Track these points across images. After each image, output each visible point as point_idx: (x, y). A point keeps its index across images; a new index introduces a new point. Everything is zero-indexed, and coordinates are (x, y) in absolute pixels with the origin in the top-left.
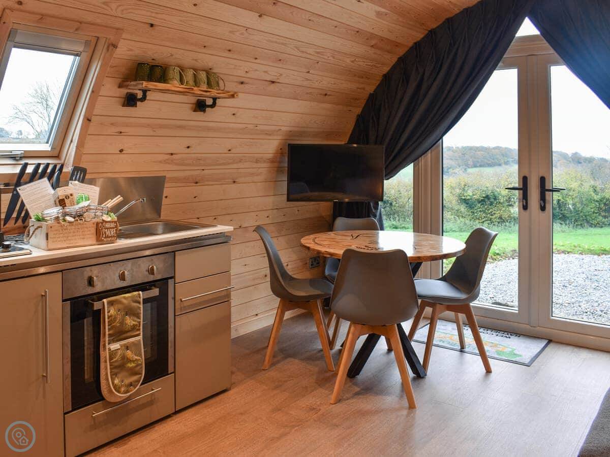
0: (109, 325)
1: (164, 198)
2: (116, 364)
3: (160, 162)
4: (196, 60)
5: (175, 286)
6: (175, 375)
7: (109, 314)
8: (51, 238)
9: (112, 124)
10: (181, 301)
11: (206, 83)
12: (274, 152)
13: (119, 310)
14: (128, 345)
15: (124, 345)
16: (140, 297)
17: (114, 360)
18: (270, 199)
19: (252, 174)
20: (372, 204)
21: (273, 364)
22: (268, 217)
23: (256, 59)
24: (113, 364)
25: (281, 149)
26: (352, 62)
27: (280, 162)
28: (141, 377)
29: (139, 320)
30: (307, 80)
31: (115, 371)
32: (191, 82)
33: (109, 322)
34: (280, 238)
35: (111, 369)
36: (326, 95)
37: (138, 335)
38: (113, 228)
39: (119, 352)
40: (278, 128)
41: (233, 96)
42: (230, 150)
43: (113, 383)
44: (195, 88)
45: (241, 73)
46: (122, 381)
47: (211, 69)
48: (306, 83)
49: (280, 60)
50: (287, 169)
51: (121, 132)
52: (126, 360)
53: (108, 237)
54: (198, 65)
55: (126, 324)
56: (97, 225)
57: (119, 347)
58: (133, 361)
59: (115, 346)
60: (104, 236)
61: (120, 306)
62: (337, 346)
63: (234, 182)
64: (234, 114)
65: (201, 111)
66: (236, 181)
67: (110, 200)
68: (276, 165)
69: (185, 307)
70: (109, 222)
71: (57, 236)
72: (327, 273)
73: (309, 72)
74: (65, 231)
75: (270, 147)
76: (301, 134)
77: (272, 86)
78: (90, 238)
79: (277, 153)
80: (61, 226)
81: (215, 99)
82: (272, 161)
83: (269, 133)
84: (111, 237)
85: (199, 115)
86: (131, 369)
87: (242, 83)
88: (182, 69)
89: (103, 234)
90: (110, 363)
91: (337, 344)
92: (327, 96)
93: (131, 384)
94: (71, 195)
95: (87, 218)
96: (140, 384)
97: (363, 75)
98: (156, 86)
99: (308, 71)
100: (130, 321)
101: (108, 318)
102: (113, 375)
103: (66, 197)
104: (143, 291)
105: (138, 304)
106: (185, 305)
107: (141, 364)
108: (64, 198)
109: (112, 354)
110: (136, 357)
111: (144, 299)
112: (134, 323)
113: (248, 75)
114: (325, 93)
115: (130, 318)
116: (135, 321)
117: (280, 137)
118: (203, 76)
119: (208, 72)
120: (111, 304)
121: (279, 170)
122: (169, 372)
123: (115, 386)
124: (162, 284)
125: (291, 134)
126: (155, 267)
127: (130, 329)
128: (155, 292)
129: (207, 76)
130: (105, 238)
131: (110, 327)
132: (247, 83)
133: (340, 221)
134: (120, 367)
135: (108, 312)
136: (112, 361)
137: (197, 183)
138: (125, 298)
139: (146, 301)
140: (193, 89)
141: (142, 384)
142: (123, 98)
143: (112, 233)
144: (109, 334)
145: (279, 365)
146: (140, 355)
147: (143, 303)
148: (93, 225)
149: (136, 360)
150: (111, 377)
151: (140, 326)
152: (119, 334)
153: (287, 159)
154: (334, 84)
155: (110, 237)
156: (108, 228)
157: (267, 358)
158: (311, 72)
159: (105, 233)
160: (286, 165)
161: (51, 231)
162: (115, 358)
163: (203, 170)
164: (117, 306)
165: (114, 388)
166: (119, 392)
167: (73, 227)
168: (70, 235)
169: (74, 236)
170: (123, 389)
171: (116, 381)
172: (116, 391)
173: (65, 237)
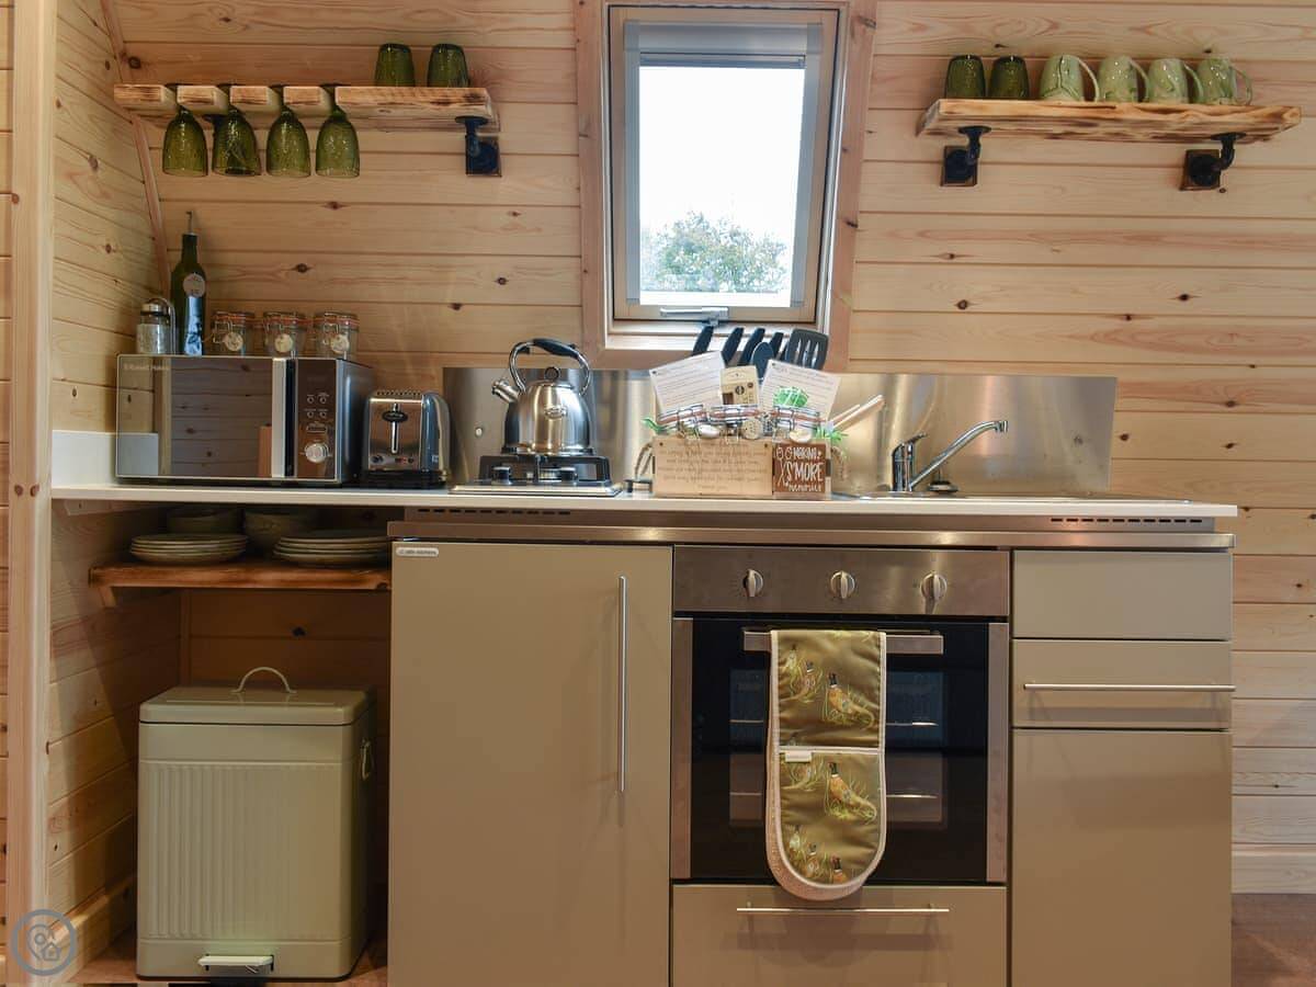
0: (781, 697)
1: (1116, 442)
2: (797, 799)
3: (1092, 338)
5: (1011, 644)
6: (1009, 892)
7: (784, 668)
8: (659, 468)
9: (922, 234)
13: (810, 665)
14: (837, 762)
15: (826, 758)
16: (879, 647)
17: (794, 786)
24: (789, 796)
28: (872, 857)
29: (874, 706)
31: (795, 815)
32: (1124, 91)
33: (780, 688)
35: (783, 806)
37: (873, 744)
38: (815, 462)
39: (808, 772)
43: (786, 845)
46: (813, 848)
47: (1206, 51)
51: (952, 256)
52: (826, 797)
55: (831, 705)
56: (775, 450)
57: (809, 759)
58: (850, 806)
59: (799, 753)
60: (790, 479)
61: (814, 656)
65: (1206, 186)
71: (675, 466)
74: (693, 458)
78: (756, 479)
80: (686, 444)
84: (809, 482)
86: (843, 824)
90: (781, 791)
93: (837, 864)
94: (750, 385)
95: (748, 432)
100: (843, 702)
101: (780, 679)
102: (789, 823)
104: (888, 633)
105: (870, 664)
107: (876, 823)
108: (733, 391)
109: (790, 772)
110: (859, 799)
111: (889, 656)
112: (857, 708)
115: (845, 692)
116: (861, 705)
118: (1171, 73)
120: (791, 644)
122: (988, 879)
123: (790, 853)
124: (964, 627)
127: (845, 722)
128: (931, 643)
131: (783, 700)
134: (812, 809)
135: (781, 664)
136: (786, 788)
137: (1230, 404)
139: (899, 661)
143: (812, 474)
144: (782, 720)
146: (874, 797)
147: (890, 665)
148: (763, 450)
149: (858, 805)
150: (783, 828)
151: (877, 722)
152: (812, 728)
155: (806, 482)
156: (799, 461)
159: (793, 473)
161: (662, 452)
162: (796, 782)
163: (1253, 366)
164: (805, 654)
165: (789, 856)
166: (802, 873)
167: (714, 450)
168: (705, 466)
169: (715, 470)
170: (810, 868)
171: (795, 842)
172: (792, 864)
173: (694, 469)
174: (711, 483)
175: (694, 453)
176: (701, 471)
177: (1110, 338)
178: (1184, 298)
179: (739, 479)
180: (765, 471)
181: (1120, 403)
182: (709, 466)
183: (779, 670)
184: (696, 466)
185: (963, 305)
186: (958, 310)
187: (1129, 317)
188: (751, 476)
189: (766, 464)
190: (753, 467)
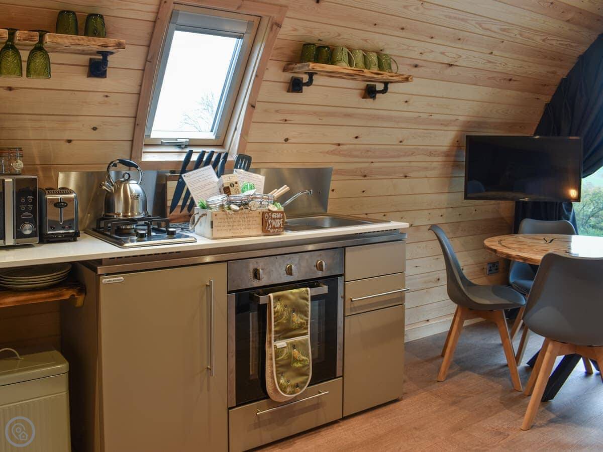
0: (275, 322)
1: (330, 192)
2: (281, 363)
3: (327, 153)
4: (366, 40)
5: (344, 284)
6: (343, 379)
7: (276, 309)
8: (215, 226)
9: (277, 111)
10: (352, 301)
11: (377, 65)
12: (449, 145)
13: (286, 306)
14: (295, 344)
15: (291, 343)
16: (308, 294)
17: (280, 358)
18: (444, 197)
19: (426, 169)
20: (564, 206)
21: (449, 377)
22: (442, 216)
23: (432, 38)
24: (280, 363)
25: (458, 141)
26: (544, 40)
27: (456, 156)
28: (307, 379)
29: (307, 318)
30: (490, 62)
31: (281, 369)
32: (361, 64)
33: (275, 318)
34: (456, 240)
35: (276, 367)
36: (510, 80)
37: (305, 334)
38: (280, 219)
39: (286, 351)
40: (454, 118)
41: (407, 79)
42: (401, 142)
43: (279, 383)
44: (366, 70)
45: (415, 55)
46: (288, 381)
47: (381, 50)
48: (488, 66)
49: (459, 39)
50: (464, 163)
51: (286, 120)
52: (292, 359)
53: (274, 228)
54: (368, 46)
55: (293, 322)
56: (263, 214)
57: (286, 345)
58: (300, 361)
59: (281, 344)
60: (270, 227)
61: (287, 302)
62: (524, 363)
63: (406, 177)
64: (406, 102)
65: (371, 98)
66: (407, 175)
67: (276, 190)
68: (452, 159)
69: (354, 307)
70: (276, 212)
71: (222, 224)
72: (511, 280)
73: (492, 53)
74: (229, 220)
75: (446, 139)
76: (480, 125)
77: (450, 71)
78: (255, 228)
79: (454, 146)
80: (226, 214)
81: (386, 84)
82: (447, 154)
83: (445, 124)
84: (278, 228)
85: (369, 102)
86: (298, 369)
87: (416, 66)
88: (351, 50)
89: (269, 225)
90: (276, 361)
91: (523, 360)
92: (511, 82)
93: (297, 385)
94: (236, 183)
95: (252, 207)
96: (307, 385)
97: (555, 57)
98: (323, 67)
99: (491, 51)
100: (297, 319)
101: (274, 314)
102: (279, 373)
103: (231, 185)
104: (310, 288)
105: (305, 302)
106: (356, 305)
107: (309, 365)
108: (229, 185)
109: (278, 352)
110: (304, 358)
111: (311, 297)
112: (301, 321)
113: (424, 57)
114: (509, 78)
115: (297, 315)
116: (302, 319)
117: (456, 128)
118: (374, 58)
119: (379, 54)
120: (278, 299)
121: (456, 165)
122: (337, 376)
123: (281, 386)
124: (331, 280)
125: (468, 125)
126: (324, 263)
127: (297, 327)
128: (324, 289)
129: (378, 58)
130: (271, 229)
131: (276, 323)
132: (421, 66)
133: (527, 223)
134: (286, 366)
135: (275, 308)
136: (277, 359)
137: (365, 176)
138: (291, 293)
139: (314, 298)
140: (363, 71)
141: (308, 386)
142: (288, 83)
143: (279, 224)
144: (275, 331)
145: (456, 378)
146: (308, 356)
147: (311, 301)
148: (258, 215)
149: (303, 360)
150: (277, 377)
151: (307, 325)
152: (285, 332)
153: (464, 153)
154: (521, 67)
155: (276, 228)
156: (274, 219)
157: (443, 369)
158: (494, 52)
159: (271, 224)
160: (464, 159)
161: (217, 219)
162: (281, 356)
163: (372, 162)
164: (283, 302)
165: (280, 387)
166: (285, 392)
167: (238, 216)
168: (235, 224)
169: (239, 225)
170: (288, 390)
171: (282, 381)
172: (281, 390)
173: (230, 226)
174: (237, 231)
175: (230, 218)
176: (233, 226)
177: (333, 153)
178: (356, 137)
179: (249, 228)
180: (259, 224)
181: (333, 178)
182: (236, 224)
183: (274, 311)
184: (231, 224)
185: (286, 140)
186: (284, 142)
187: (339, 145)
188: (254, 226)
189: (259, 220)
190: (254, 222)
